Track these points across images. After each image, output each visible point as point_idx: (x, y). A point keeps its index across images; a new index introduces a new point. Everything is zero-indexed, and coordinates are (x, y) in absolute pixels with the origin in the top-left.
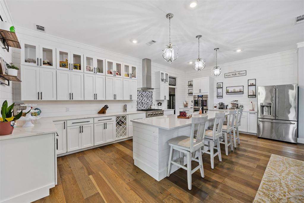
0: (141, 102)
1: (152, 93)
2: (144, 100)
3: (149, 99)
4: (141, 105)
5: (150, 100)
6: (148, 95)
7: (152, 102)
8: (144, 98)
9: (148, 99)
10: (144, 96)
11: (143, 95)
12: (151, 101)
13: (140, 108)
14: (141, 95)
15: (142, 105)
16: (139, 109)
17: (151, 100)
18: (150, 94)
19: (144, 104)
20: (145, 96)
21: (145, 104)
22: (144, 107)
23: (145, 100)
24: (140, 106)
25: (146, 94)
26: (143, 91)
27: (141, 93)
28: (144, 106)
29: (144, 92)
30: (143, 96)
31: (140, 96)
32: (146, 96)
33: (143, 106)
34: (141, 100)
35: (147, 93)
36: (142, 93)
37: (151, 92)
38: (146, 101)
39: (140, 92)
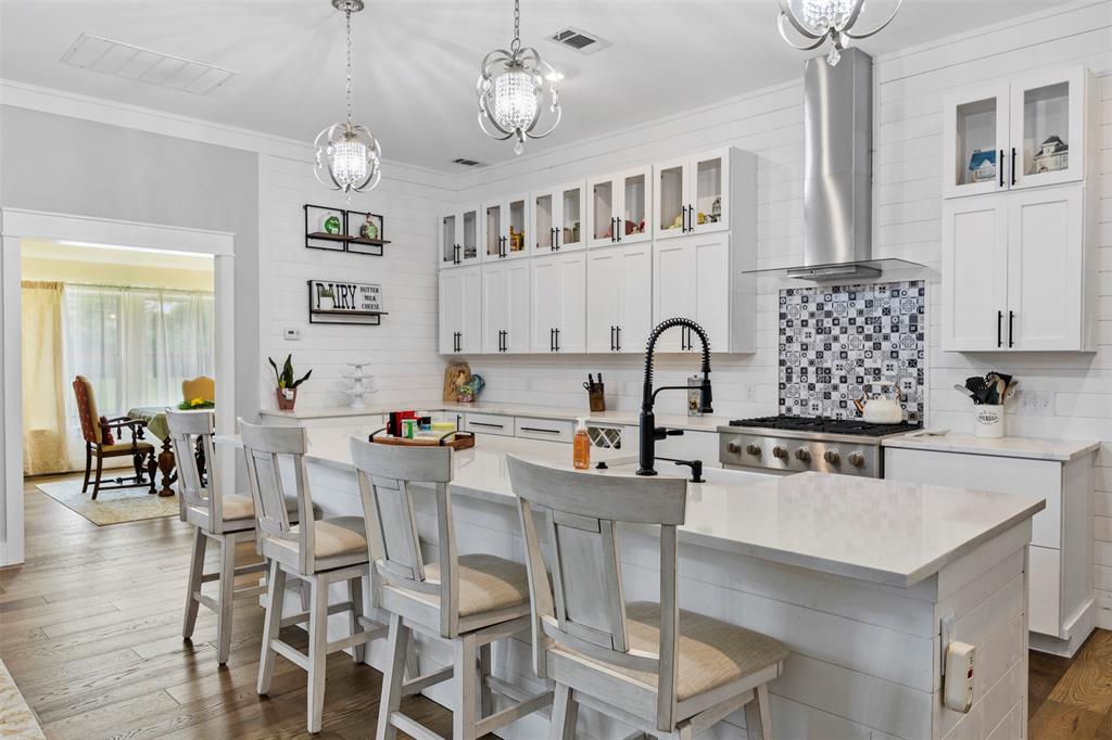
0: (812, 363)
1: (921, 293)
2: (843, 355)
3: (886, 346)
4: (812, 387)
5: (894, 354)
6: (878, 313)
7: (920, 372)
8: (843, 339)
9: (877, 346)
10: (844, 322)
11: (829, 314)
12: (912, 363)
13: (804, 403)
14: (812, 322)
15: (819, 386)
16: (796, 411)
17: (904, 355)
18: (895, 304)
19: (835, 381)
20: (852, 321)
21: (852, 379)
22: (843, 404)
23: (852, 355)
24: (804, 394)
25: (860, 304)
26: (836, 290)
27: (812, 307)
28: (835, 396)
29: (844, 297)
30: (828, 323)
31: (804, 323)
32: (860, 321)
33: (827, 396)
34: (812, 355)
35: (869, 304)
36: (820, 306)
37: (914, 292)
38: (860, 363)
39: (805, 300)
